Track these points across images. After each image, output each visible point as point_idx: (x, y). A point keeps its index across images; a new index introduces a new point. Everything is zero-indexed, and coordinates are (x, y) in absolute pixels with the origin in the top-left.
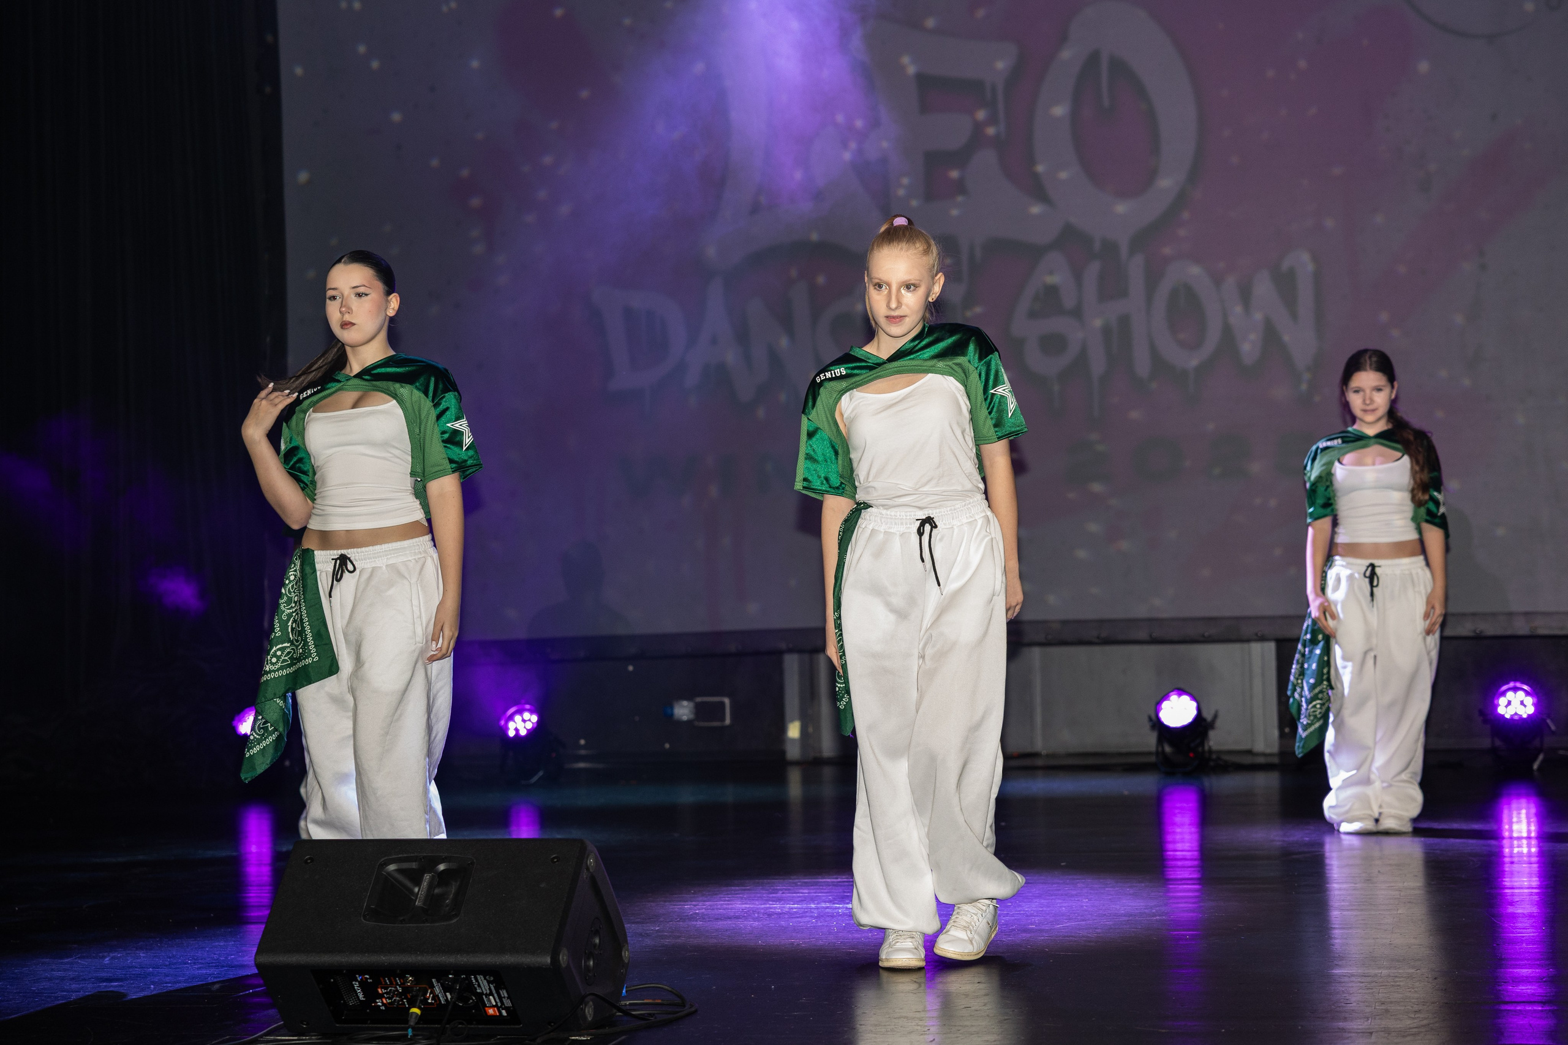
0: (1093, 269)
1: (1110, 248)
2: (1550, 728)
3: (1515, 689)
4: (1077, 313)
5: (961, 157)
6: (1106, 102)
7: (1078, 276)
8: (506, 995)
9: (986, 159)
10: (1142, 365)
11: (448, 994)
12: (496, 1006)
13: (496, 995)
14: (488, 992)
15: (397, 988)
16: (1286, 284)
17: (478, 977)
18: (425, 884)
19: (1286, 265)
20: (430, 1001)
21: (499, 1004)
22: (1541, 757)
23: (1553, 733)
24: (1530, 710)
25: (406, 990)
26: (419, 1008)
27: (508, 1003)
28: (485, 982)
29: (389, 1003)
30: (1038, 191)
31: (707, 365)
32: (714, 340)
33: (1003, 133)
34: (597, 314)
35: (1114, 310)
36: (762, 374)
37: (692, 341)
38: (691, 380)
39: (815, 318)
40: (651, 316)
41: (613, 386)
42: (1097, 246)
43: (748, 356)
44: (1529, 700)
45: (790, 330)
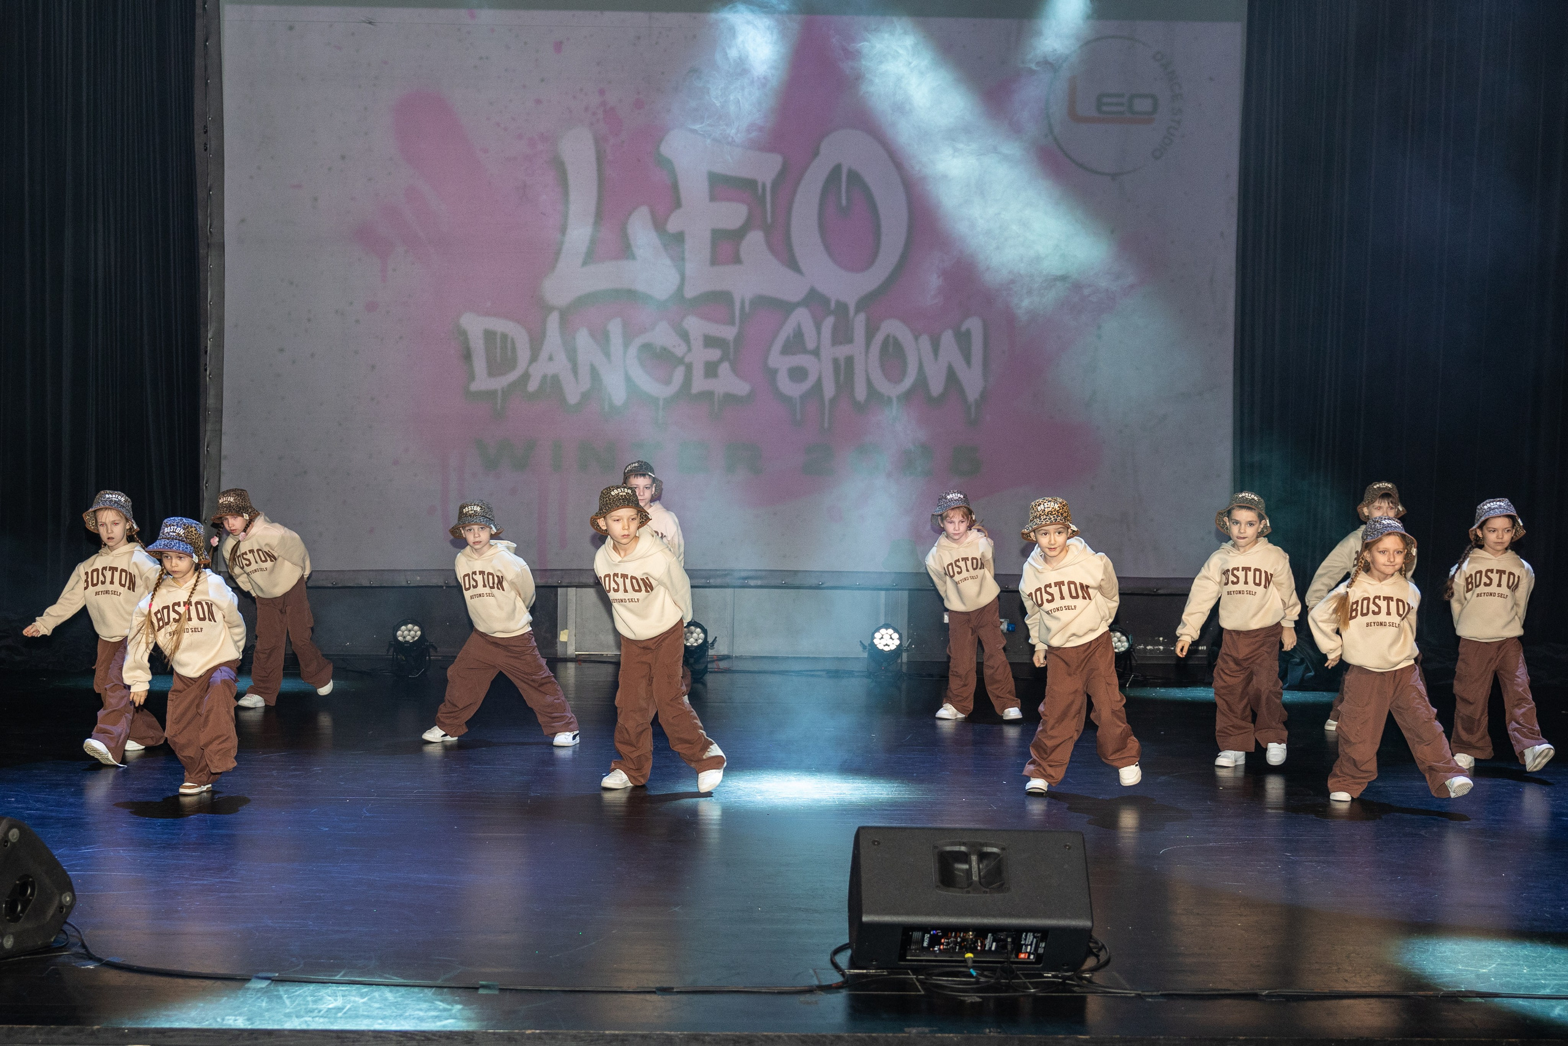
0: (829, 322)
1: (842, 307)
4: (816, 353)
5: (738, 235)
6: (844, 202)
7: (818, 326)
8: (1043, 945)
9: (755, 239)
10: (861, 393)
11: (994, 944)
12: (1029, 953)
13: (1034, 945)
14: (1030, 943)
15: (957, 939)
16: (963, 340)
17: (1029, 934)
18: (974, 864)
19: (964, 327)
20: (979, 948)
21: (1032, 951)
22: (1132, 677)
25: (964, 940)
26: (971, 952)
27: (1041, 951)
28: (1032, 937)
29: (947, 949)
30: (793, 264)
31: (545, 377)
32: (551, 359)
33: (769, 220)
34: (463, 334)
35: (843, 351)
36: (585, 384)
37: (534, 358)
38: (533, 386)
39: (626, 345)
40: (504, 337)
41: (474, 387)
42: (833, 305)
43: (575, 370)
44: (1124, 638)
45: (607, 355)
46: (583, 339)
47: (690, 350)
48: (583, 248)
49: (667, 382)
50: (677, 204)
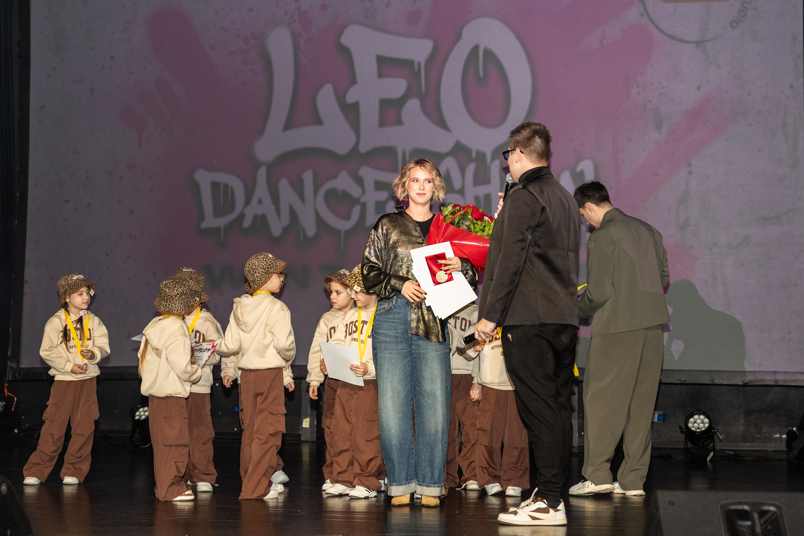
0: (471, 168)
1: (481, 156)
2: (719, 438)
3: (699, 414)
4: (462, 192)
5: (401, 102)
6: (481, 74)
7: (463, 172)
9: (413, 105)
16: (579, 179)
19: (579, 169)
22: (712, 454)
23: (721, 440)
24: (707, 425)
30: (442, 124)
31: (255, 217)
32: (260, 202)
33: (423, 90)
34: (197, 185)
35: (482, 191)
36: (286, 220)
37: (248, 202)
38: (247, 223)
39: (316, 191)
40: (226, 186)
41: (204, 225)
42: (474, 155)
43: (278, 210)
44: (706, 420)
45: (302, 197)
46: (284, 185)
47: (364, 192)
48: (284, 116)
49: (347, 217)
50: (353, 81)
